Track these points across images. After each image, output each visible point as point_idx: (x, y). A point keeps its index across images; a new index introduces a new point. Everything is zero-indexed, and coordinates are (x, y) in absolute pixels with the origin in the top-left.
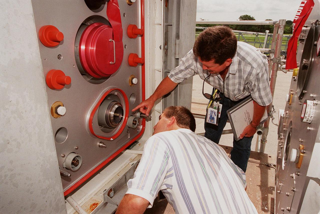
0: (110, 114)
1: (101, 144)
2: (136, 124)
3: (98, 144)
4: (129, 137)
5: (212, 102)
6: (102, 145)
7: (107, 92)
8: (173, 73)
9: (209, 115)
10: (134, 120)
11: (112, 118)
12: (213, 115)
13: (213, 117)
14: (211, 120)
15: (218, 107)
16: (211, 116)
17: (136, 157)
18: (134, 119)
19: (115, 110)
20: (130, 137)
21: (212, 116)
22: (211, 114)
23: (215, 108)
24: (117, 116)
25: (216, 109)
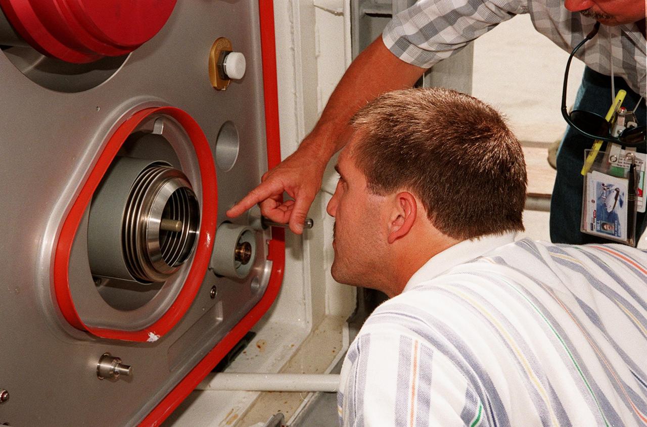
0: (143, 227)
1: (106, 366)
2: (250, 256)
3: (94, 364)
4: (220, 319)
5: (603, 148)
6: (113, 370)
7: (123, 125)
8: (409, 30)
9: (593, 201)
10: (241, 242)
11: (152, 240)
12: (611, 201)
13: (609, 210)
14: (603, 225)
15: (633, 166)
16: (602, 207)
17: (253, 405)
18: (240, 239)
19: (166, 205)
20: (224, 320)
21: (605, 205)
22: (599, 198)
23: (617, 174)
24: (175, 233)
25: (621, 177)
